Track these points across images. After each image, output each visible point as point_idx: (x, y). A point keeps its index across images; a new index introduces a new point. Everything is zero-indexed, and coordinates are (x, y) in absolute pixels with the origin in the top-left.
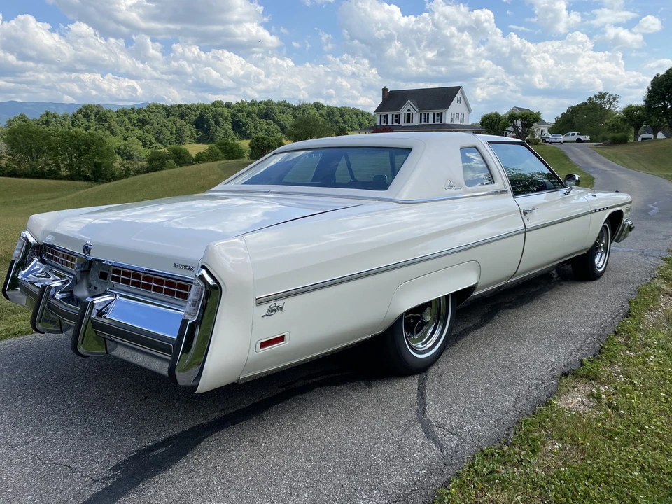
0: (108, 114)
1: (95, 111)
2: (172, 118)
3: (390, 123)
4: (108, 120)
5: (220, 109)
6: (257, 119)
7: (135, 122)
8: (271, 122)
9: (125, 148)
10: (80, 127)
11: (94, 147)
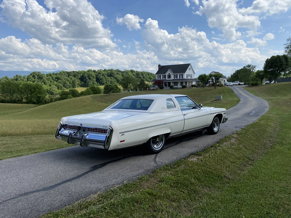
0: (43, 76)
1: (37, 74)
2: (70, 77)
3: (162, 79)
4: (43, 78)
5: (91, 73)
6: (107, 77)
7: (55, 79)
8: (112, 78)
9: (50, 90)
10: (31, 81)
11: (37, 90)
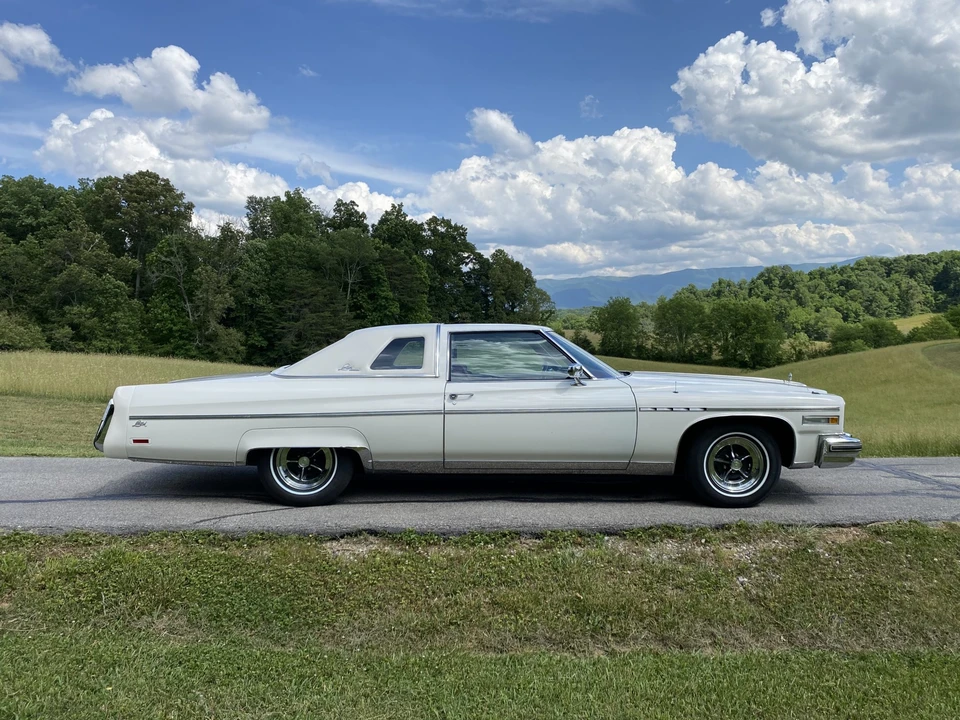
0: (798, 278)
1: (781, 274)
2: (895, 276)
4: (796, 286)
7: (836, 285)
9: (816, 323)
10: (758, 296)
11: (754, 323)
